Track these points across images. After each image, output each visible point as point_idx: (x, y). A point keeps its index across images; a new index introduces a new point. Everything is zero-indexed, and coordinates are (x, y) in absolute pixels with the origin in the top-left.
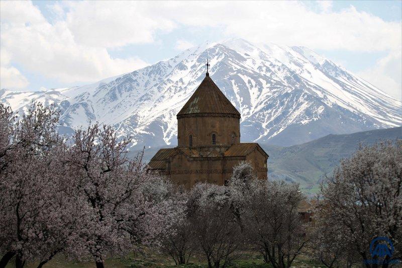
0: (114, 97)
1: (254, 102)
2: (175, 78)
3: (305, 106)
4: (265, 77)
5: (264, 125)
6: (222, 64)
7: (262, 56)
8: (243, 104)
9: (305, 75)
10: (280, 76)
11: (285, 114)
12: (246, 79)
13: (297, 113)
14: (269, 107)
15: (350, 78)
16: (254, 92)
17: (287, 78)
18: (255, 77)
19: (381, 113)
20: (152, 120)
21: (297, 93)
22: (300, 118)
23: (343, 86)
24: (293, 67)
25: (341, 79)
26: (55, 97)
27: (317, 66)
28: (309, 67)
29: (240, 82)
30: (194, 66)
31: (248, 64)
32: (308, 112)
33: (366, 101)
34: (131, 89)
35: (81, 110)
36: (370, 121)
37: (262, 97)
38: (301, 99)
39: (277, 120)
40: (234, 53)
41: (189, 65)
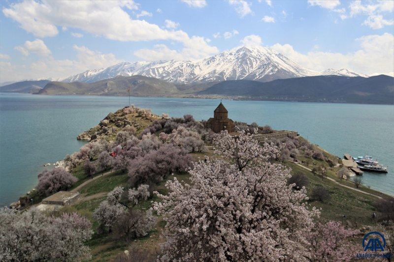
0: (208, 64)
1: (254, 66)
2: (228, 58)
3: (271, 68)
4: (258, 59)
5: (257, 74)
6: (244, 53)
7: (258, 51)
8: (251, 67)
9: (272, 58)
10: (263, 58)
11: (264, 71)
12: (252, 59)
13: (269, 70)
14: (259, 68)
15: (287, 59)
16: (254, 63)
17: (266, 59)
18: (255, 58)
19: (297, 71)
20: (220, 72)
21: (269, 64)
22: (269, 72)
23: (284, 61)
24: (268, 55)
25: (284, 59)
26: (189, 63)
27: (276, 55)
28: (273, 55)
29: (250, 59)
30: (235, 54)
31: (253, 54)
32: (272, 71)
33: (292, 67)
34: (214, 61)
35: (198, 67)
36: (293, 74)
37: (257, 65)
38: (270, 66)
39: (262, 73)
40: (249, 50)
41: (233, 54)
